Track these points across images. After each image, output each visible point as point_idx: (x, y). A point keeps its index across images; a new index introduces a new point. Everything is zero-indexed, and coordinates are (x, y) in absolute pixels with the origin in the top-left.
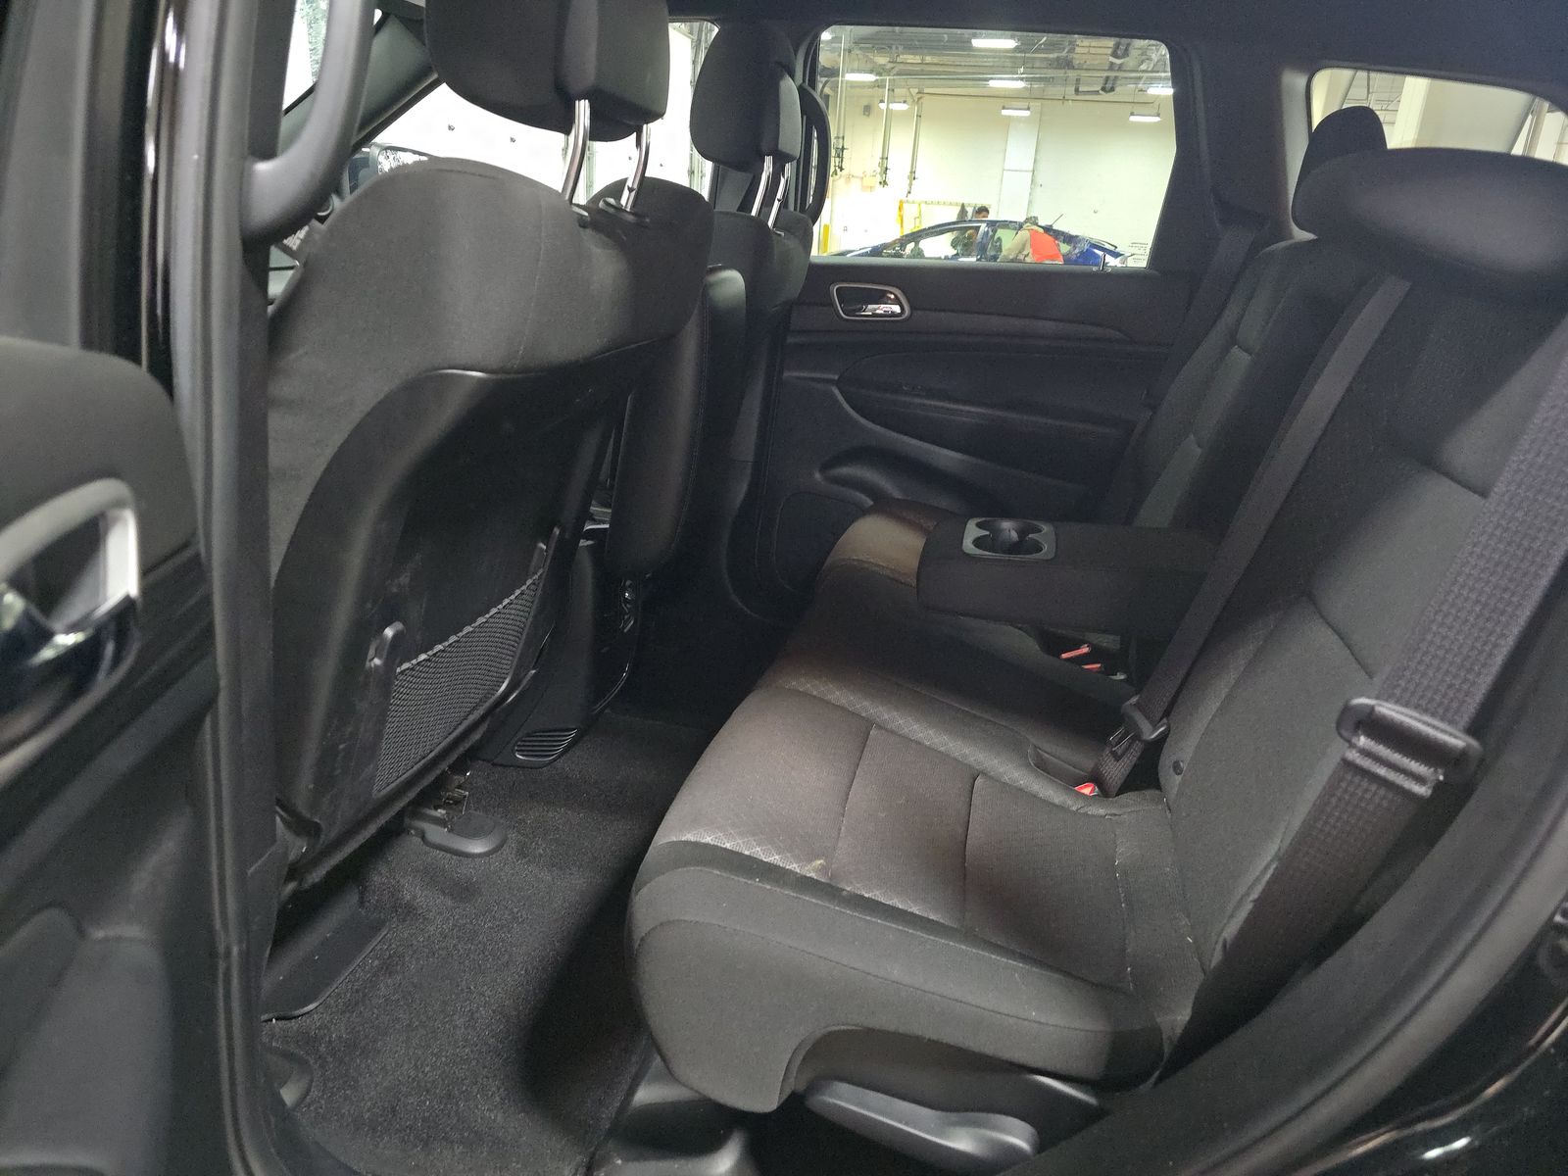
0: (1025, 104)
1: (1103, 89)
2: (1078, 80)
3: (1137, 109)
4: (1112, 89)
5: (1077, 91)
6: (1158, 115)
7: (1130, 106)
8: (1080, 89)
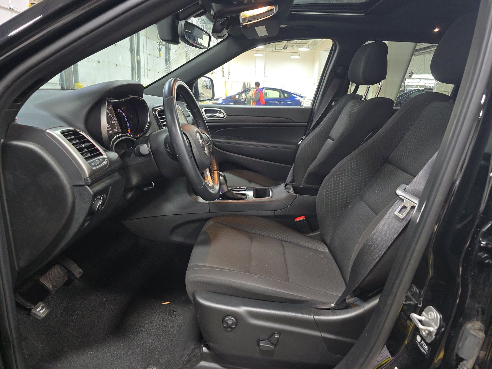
0: (261, 52)
1: (284, 48)
2: (275, 46)
3: (293, 54)
4: (286, 49)
5: (275, 49)
6: (299, 56)
7: (291, 54)
8: (276, 48)
